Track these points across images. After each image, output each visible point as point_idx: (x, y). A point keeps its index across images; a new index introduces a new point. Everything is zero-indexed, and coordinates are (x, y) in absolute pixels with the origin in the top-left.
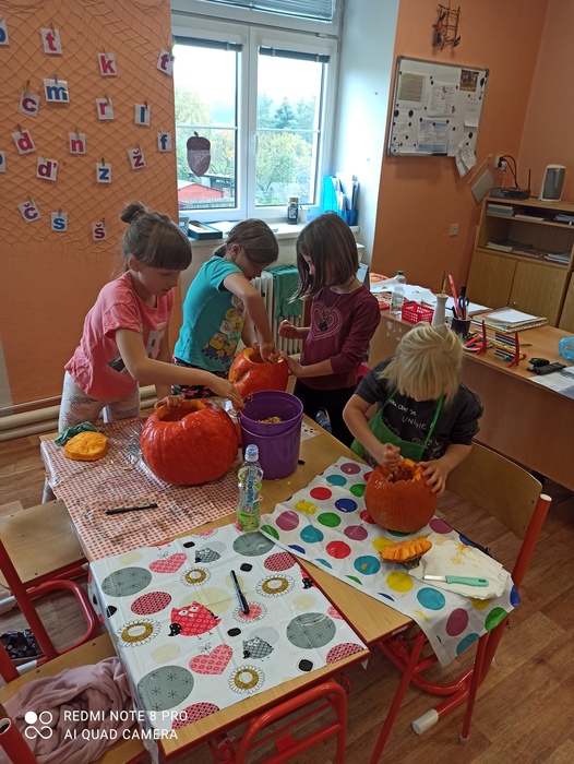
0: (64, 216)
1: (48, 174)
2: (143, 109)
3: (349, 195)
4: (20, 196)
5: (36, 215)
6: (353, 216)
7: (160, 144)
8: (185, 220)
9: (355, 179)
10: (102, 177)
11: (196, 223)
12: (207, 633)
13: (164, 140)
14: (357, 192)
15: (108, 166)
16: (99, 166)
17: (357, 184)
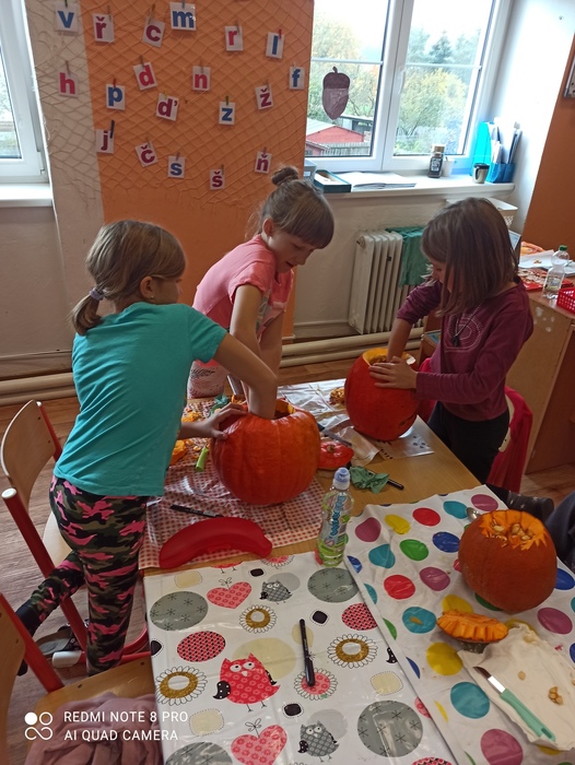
0: (181, 161)
1: (168, 113)
2: (276, 39)
3: (507, 147)
4: (137, 137)
5: (152, 158)
6: (508, 170)
7: (292, 80)
8: (312, 169)
9: (517, 126)
10: (225, 118)
11: (324, 173)
12: (259, 704)
13: (296, 76)
14: (517, 143)
15: (232, 105)
16: (223, 105)
17: (518, 133)
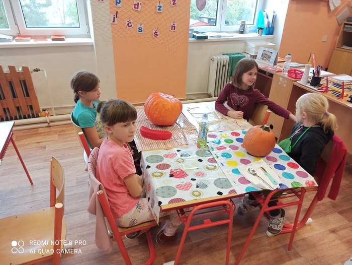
0: (142, 26)
1: (137, 8)
3: (271, 20)
4: (126, 17)
5: (131, 25)
6: (271, 30)
8: (192, 30)
9: (274, 12)
10: (159, 10)
11: (197, 32)
12: (183, 178)
14: (274, 18)
15: (161, 5)
16: (158, 4)
17: (275, 15)
